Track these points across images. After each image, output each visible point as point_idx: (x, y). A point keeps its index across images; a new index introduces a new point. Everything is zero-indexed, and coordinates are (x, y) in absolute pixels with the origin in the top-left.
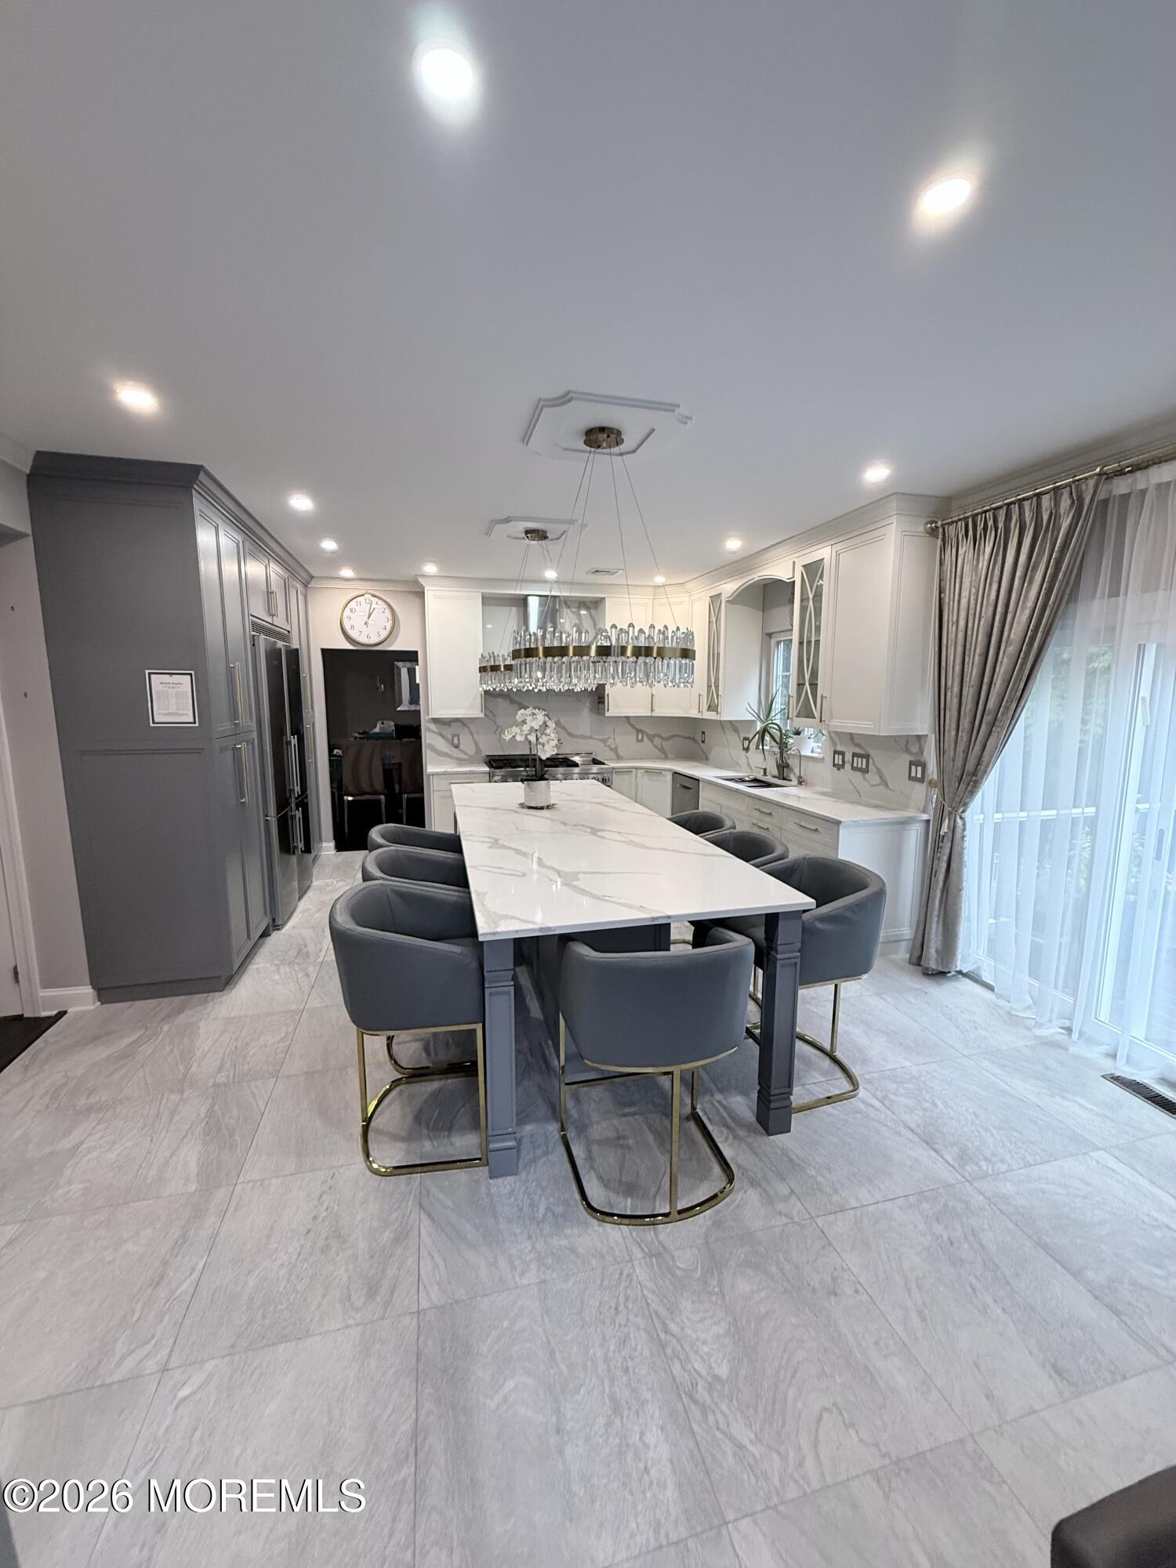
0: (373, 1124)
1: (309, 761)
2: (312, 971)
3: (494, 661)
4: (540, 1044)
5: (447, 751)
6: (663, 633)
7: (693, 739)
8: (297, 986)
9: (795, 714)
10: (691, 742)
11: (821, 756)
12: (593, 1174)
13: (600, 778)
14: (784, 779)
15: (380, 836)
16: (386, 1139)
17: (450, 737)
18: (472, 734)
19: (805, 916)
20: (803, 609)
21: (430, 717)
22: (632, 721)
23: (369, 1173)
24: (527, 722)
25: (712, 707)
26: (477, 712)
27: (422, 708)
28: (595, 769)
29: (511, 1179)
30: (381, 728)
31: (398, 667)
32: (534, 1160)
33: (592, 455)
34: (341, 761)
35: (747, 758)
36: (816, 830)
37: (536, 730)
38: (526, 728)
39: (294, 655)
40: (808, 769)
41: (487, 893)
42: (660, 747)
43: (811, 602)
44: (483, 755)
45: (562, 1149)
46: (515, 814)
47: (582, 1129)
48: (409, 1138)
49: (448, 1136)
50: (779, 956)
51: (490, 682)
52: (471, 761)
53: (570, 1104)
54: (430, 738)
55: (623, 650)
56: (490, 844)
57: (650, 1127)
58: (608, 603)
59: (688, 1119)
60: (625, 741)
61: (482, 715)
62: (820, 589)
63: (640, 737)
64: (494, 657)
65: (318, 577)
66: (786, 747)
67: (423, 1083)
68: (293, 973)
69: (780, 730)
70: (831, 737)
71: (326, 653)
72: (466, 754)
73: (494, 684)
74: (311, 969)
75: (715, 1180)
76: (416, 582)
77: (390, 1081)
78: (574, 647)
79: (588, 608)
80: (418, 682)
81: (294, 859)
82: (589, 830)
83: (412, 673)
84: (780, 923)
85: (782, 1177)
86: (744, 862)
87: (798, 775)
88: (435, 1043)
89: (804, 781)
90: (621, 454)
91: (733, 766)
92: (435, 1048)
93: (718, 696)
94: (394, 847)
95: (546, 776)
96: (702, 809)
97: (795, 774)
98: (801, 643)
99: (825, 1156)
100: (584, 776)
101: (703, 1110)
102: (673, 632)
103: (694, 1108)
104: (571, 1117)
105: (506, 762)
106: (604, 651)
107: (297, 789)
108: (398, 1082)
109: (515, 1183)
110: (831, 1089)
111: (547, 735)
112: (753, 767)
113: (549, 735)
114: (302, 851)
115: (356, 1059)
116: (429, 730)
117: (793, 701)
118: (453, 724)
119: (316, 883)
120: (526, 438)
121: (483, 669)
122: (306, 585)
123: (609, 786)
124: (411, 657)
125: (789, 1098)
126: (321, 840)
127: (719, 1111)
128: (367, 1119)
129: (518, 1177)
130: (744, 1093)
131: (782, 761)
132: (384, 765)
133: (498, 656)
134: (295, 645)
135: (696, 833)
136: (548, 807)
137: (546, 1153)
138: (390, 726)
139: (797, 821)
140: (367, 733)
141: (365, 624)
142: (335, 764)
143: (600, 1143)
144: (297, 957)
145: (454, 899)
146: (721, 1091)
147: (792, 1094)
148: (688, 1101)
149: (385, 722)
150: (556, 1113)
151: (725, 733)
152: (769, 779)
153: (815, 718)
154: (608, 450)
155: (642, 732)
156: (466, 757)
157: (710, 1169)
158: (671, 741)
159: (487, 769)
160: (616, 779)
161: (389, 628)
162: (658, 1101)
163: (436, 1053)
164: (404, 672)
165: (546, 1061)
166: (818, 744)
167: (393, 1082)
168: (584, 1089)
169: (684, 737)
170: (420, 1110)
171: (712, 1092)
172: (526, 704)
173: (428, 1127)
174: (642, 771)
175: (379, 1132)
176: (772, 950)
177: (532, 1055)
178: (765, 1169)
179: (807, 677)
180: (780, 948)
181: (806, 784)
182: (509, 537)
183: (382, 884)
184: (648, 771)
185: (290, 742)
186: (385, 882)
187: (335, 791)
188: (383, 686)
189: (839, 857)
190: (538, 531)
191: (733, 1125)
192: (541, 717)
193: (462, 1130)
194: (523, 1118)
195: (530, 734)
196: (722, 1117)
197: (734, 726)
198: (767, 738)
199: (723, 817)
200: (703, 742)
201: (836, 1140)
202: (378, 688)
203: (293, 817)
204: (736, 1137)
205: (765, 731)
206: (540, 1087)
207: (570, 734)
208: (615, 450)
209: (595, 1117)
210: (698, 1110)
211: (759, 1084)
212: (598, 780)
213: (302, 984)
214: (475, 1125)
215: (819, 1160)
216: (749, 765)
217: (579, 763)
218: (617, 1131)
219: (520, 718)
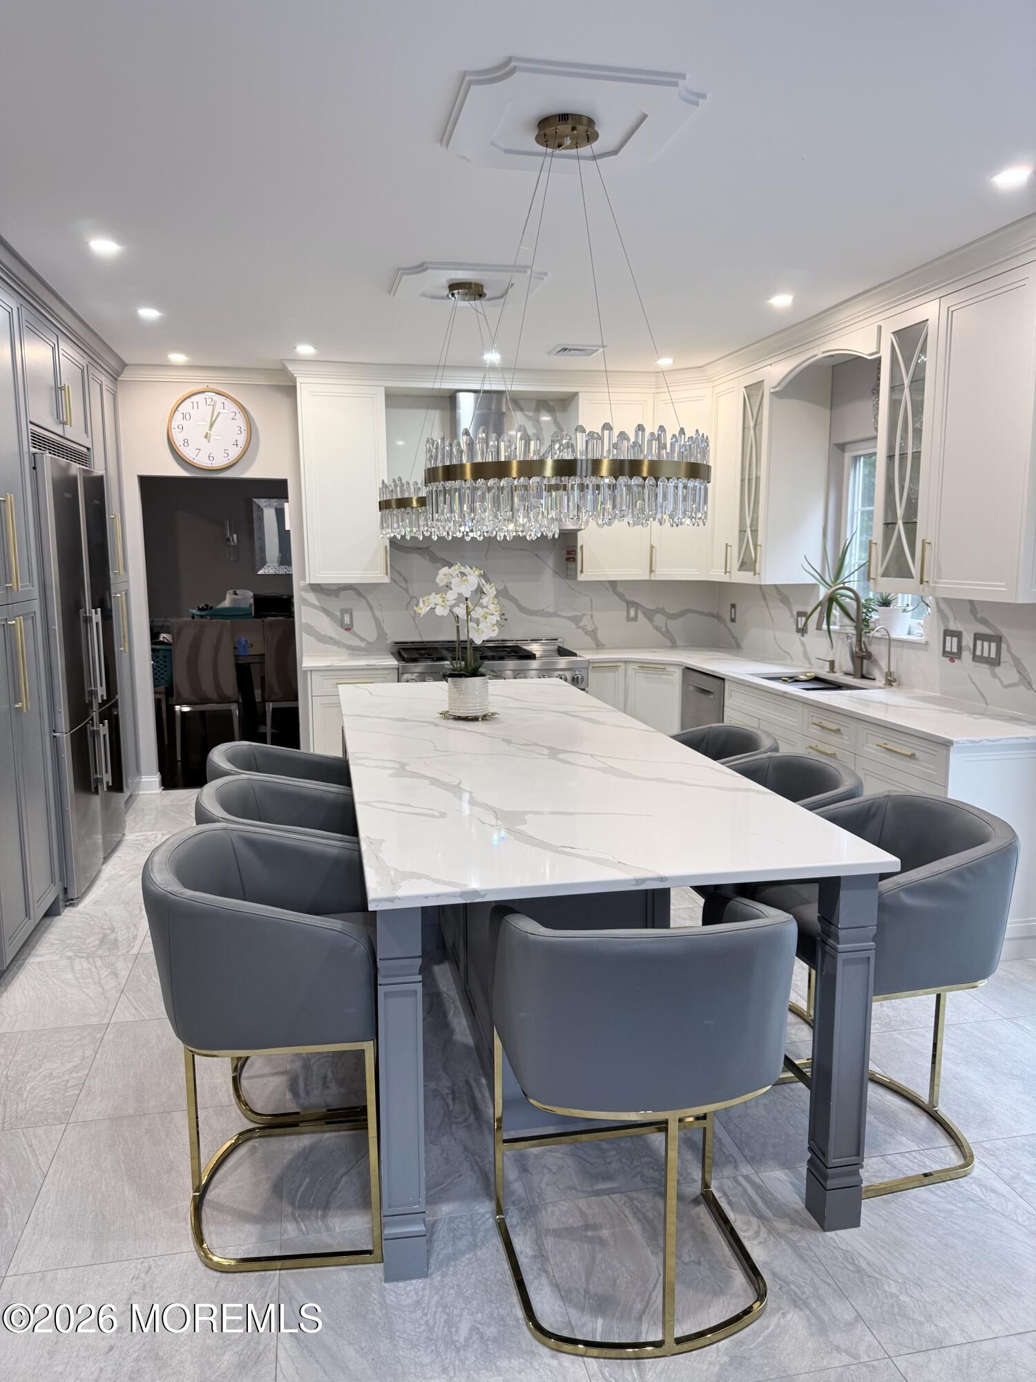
0: (210, 1196)
1: (120, 649)
2: (123, 967)
3: (402, 492)
4: (467, 1082)
5: (333, 635)
6: (659, 437)
7: (717, 617)
8: (100, 990)
9: (881, 571)
10: (715, 621)
11: (923, 640)
12: (544, 1280)
13: (568, 675)
14: (863, 677)
15: (224, 758)
16: (229, 1218)
17: (338, 614)
18: (371, 608)
19: (885, 885)
20: (894, 404)
21: (308, 582)
22: (619, 589)
23: (201, 1267)
24: (452, 586)
25: (747, 564)
26: (378, 574)
27: (295, 570)
28: (563, 662)
29: (417, 1283)
30: (234, 601)
31: (259, 506)
32: (453, 1257)
33: (548, 159)
34: (170, 650)
35: (803, 644)
36: (912, 756)
37: (467, 599)
38: (451, 596)
39: (96, 487)
40: (902, 662)
41: (383, 841)
42: (664, 629)
43: (907, 391)
44: (389, 642)
45: (497, 1242)
46: (434, 728)
47: (530, 1211)
48: (265, 1217)
49: (324, 1217)
50: (840, 947)
51: (395, 526)
52: (369, 650)
53: (512, 1174)
54: (306, 614)
55: (596, 465)
56: (391, 771)
57: (636, 1212)
58: (582, 399)
59: (696, 1202)
60: (610, 619)
61: (387, 580)
62: (921, 368)
63: (632, 613)
64: (402, 485)
65: (131, 365)
66: (867, 626)
67: (287, 1138)
68: (94, 970)
69: (857, 599)
70: (940, 610)
71: (148, 485)
72: (362, 639)
73: (405, 528)
74: (120, 965)
75: (739, 1293)
76: (283, 371)
77: (236, 1133)
78: (520, 463)
79: (551, 410)
80: (287, 528)
81: (96, 801)
82: (546, 751)
83: (280, 514)
84: (841, 892)
85: (842, 1294)
86: (792, 802)
87: (886, 670)
88: (306, 1079)
89: (895, 680)
90: (595, 158)
91: (782, 656)
92: (306, 1086)
93: (755, 546)
94: (246, 775)
95: (482, 670)
96: (727, 722)
97: (880, 668)
98: (891, 457)
99: (914, 1265)
100: (545, 672)
101: (721, 1189)
102: (674, 436)
103: (706, 1185)
104: (513, 1193)
105: (423, 652)
106: (566, 468)
107: (102, 691)
108: (248, 1135)
109: (424, 1289)
110: (928, 1162)
111: (483, 607)
112: (813, 660)
113: (487, 607)
114: (108, 787)
115: (183, 1100)
116: (306, 603)
117: (877, 551)
118: (342, 593)
119: (130, 837)
120: (445, 135)
121: (384, 505)
122: (115, 377)
123: (583, 690)
124: (277, 489)
125: (858, 1174)
126: (138, 771)
127: (746, 1191)
128: (201, 1189)
129: (427, 1281)
130: (787, 1165)
131: (861, 649)
132: (236, 656)
133: (408, 483)
134: (98, 471)
135: (715, 758)
136: (485, 718)
137: (473, 1246)
138: (246, 598)
139: (881, 742)
140: (211, 608)
141: (206, 437)
142: (161, 654)
143: (557, 1233)
144: (100, 946)
145: (336, 851)
146: (751, 1161)
147: (862, 1167)
148: (697, 1175)
149: (238, 592)
150: (491, 1187)
151: (767, 606)
152: (839, 677)
153: (912, 577)
154: (573, 152)
155: (637, 606)
156: (363, 645)
157: (728, 1279)
158: (680, 620)
159: (393, 662)
160: (593, 678)
161: (242, 442)
162: (650, 1173)
163: (308, 1094)
164: (269, 515)
165: (476, 1110)
166: (919, 621)
167: (241, 1134)
168: (534, 1150)
169: (702, 613)
170: (281, 1178)
171: (735, 1161)
172: (451, 561)
173: (293, 1204)
174: (635, 666)
175: (219, 1207)
176: (829, 937)
177: (453, 1099)
178: (816, 1280)
179: (900, 512)
180: (841, 933)
181: (899, 685)
182: (423, 295)
183: (225, 829)
184: (644, 666)
185: (91, 617)
186: (228, 825)
187: (162, 697)
188: (235, 536)
189: (950, 796)
190: (470, 284)
191: (768, 1213)
192: (474, 578)
193: (345, 1207)
194: (437, 1192)
195: (457, 605)
196: (753, 1203)
197: (782, 593)
198: (836, 612)
199: (759, 733)
200: (733, 620)
201: (932, 1240)
202: (228, 540)
203: (95, 734)
204: (772, 1231)
205: (832, 599)
206: (465, 1149)
207: (523, 610)
208: (585, 150)
209: (549, 1193)
210: (713, 1189)
211: (810, 1149)
212: (566, 680)
213: (107, 988)
214: (364, 1202)
215: (904, 1271)
216: (806, 656)
217: (538, 654)
218: (584, 1215)
219: (442, 580)
